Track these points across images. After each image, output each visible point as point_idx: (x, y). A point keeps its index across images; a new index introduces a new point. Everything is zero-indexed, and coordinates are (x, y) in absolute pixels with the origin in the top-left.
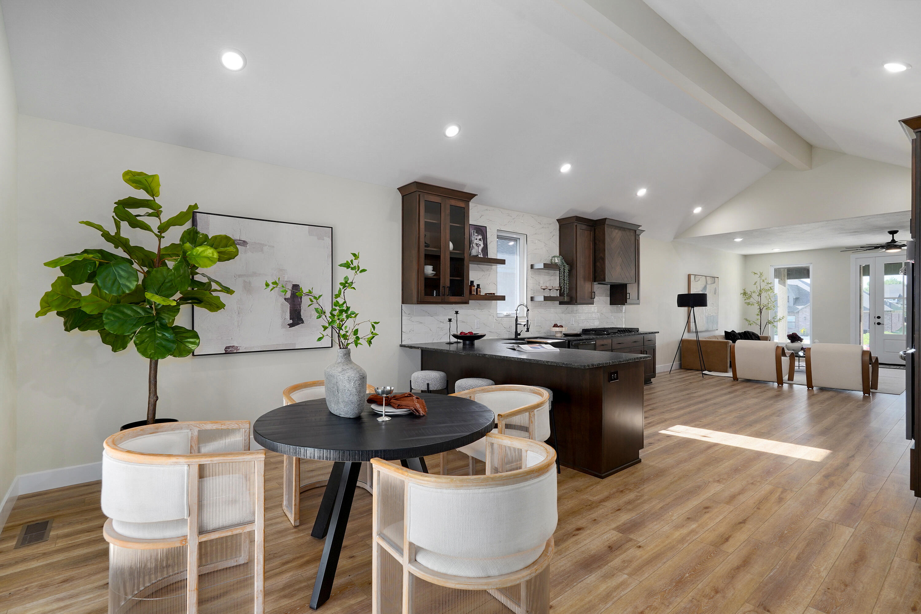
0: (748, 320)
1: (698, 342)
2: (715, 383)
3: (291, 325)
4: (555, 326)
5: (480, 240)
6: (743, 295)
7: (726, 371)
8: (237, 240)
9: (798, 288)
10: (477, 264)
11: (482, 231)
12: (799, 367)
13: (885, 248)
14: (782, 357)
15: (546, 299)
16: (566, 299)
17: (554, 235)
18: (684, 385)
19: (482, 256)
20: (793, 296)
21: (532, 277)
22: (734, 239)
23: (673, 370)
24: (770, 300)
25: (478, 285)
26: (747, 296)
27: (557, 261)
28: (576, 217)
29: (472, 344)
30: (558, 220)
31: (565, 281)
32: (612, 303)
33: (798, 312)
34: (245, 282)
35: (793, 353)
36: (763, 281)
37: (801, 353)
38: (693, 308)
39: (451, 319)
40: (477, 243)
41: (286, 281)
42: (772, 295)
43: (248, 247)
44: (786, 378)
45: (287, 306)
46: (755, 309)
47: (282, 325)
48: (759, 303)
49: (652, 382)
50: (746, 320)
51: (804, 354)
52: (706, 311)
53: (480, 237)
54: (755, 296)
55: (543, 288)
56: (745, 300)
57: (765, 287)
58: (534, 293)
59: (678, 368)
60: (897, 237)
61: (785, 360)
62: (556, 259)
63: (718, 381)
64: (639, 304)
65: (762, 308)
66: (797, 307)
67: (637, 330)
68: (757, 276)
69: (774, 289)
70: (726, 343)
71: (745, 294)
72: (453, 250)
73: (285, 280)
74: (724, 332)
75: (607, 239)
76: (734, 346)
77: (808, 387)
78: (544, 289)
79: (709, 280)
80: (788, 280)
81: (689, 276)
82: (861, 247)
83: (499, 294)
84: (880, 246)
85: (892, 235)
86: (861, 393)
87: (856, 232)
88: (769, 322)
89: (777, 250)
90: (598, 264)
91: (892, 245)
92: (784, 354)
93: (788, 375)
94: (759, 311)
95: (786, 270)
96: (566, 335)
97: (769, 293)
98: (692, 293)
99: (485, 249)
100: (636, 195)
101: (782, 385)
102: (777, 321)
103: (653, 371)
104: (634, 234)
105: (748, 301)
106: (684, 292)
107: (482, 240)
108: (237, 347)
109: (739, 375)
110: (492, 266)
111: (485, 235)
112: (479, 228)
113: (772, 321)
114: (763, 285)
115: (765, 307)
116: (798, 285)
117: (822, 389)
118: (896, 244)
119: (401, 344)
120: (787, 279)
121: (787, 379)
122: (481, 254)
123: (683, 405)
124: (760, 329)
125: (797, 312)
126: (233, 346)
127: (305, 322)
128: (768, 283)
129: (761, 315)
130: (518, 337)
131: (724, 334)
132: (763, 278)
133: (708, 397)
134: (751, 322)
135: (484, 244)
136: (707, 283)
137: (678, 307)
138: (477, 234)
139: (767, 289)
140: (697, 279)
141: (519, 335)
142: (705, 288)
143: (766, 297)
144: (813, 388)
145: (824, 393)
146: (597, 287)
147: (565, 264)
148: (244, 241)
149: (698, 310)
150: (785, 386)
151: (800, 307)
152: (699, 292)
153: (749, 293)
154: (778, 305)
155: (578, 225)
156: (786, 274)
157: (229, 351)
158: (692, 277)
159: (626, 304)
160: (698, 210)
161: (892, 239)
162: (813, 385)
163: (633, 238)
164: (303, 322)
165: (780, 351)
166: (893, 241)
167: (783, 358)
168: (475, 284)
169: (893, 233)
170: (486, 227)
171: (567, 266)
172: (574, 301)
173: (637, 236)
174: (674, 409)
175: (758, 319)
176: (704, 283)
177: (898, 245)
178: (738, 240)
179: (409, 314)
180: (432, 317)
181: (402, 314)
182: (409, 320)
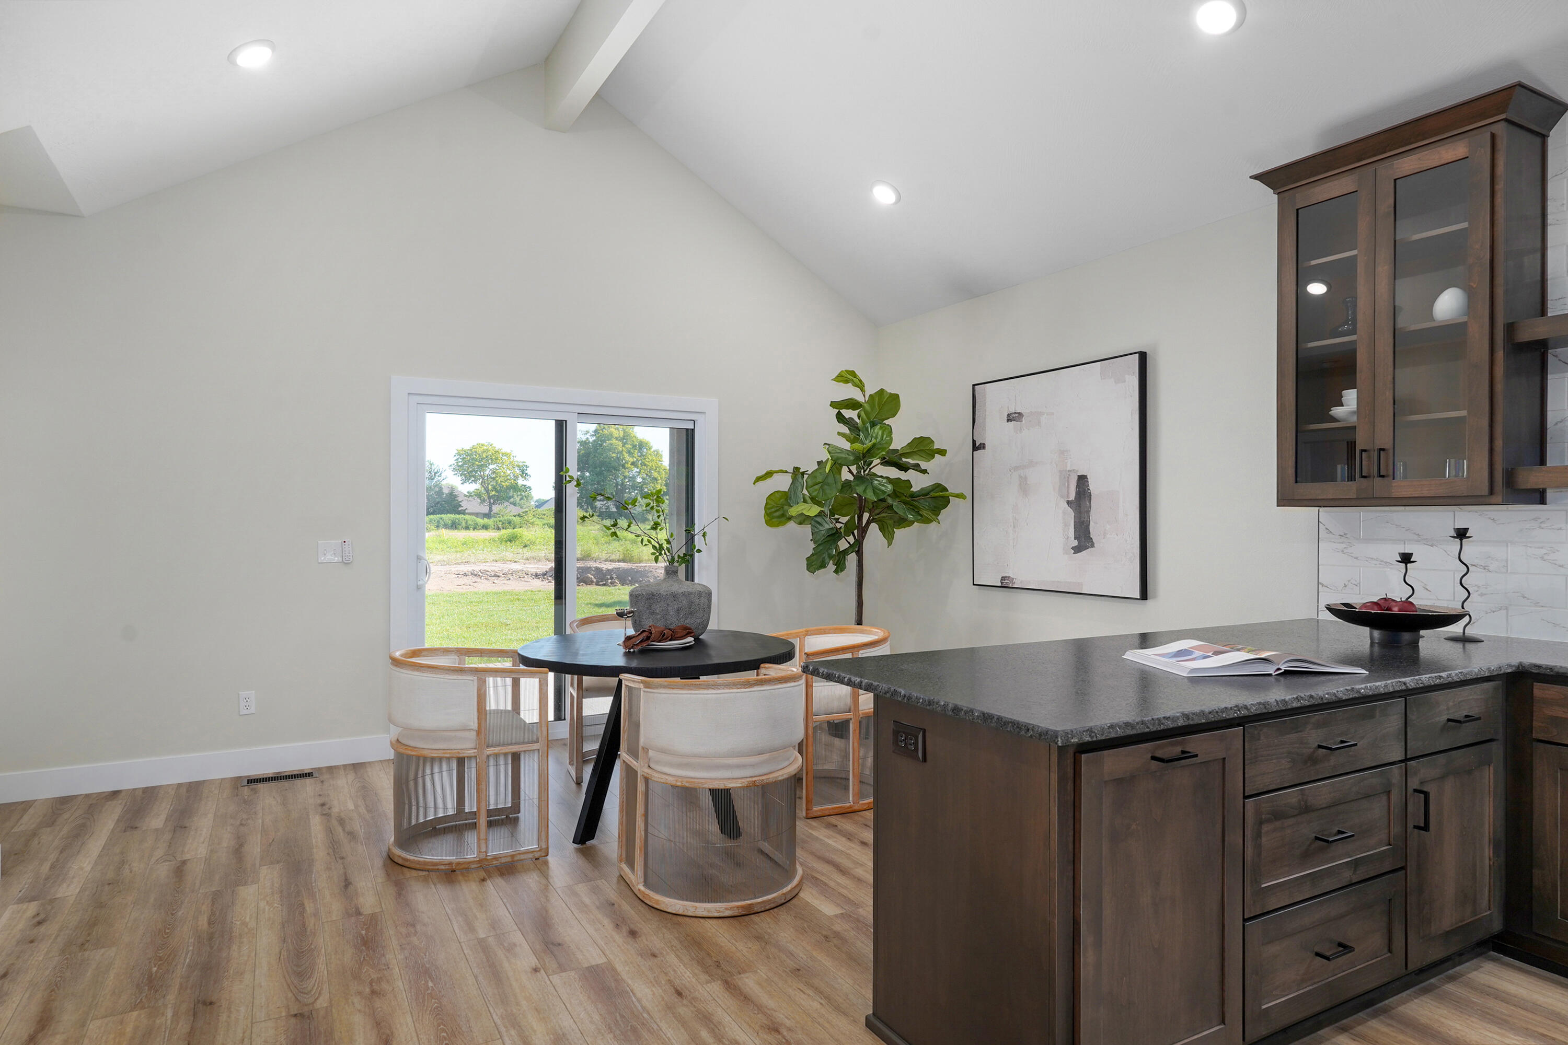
3: (1077, 550)
8: (1012, 413)
34: (1020, 477)
41: (1069, 471)
43: (1024, 422)
45: (1071, 513)
47: (1064, 549)
73: (1068, 468)
108: (1013, 579)
126: (1009, 577)
127: (1095, 545)
148: (1019, 413)
157: (1005, 585)
164: (1093, 546)
179: (1342, 534)
180: (1432, 546)
181: (1320, 536)
182: (1343, 551)
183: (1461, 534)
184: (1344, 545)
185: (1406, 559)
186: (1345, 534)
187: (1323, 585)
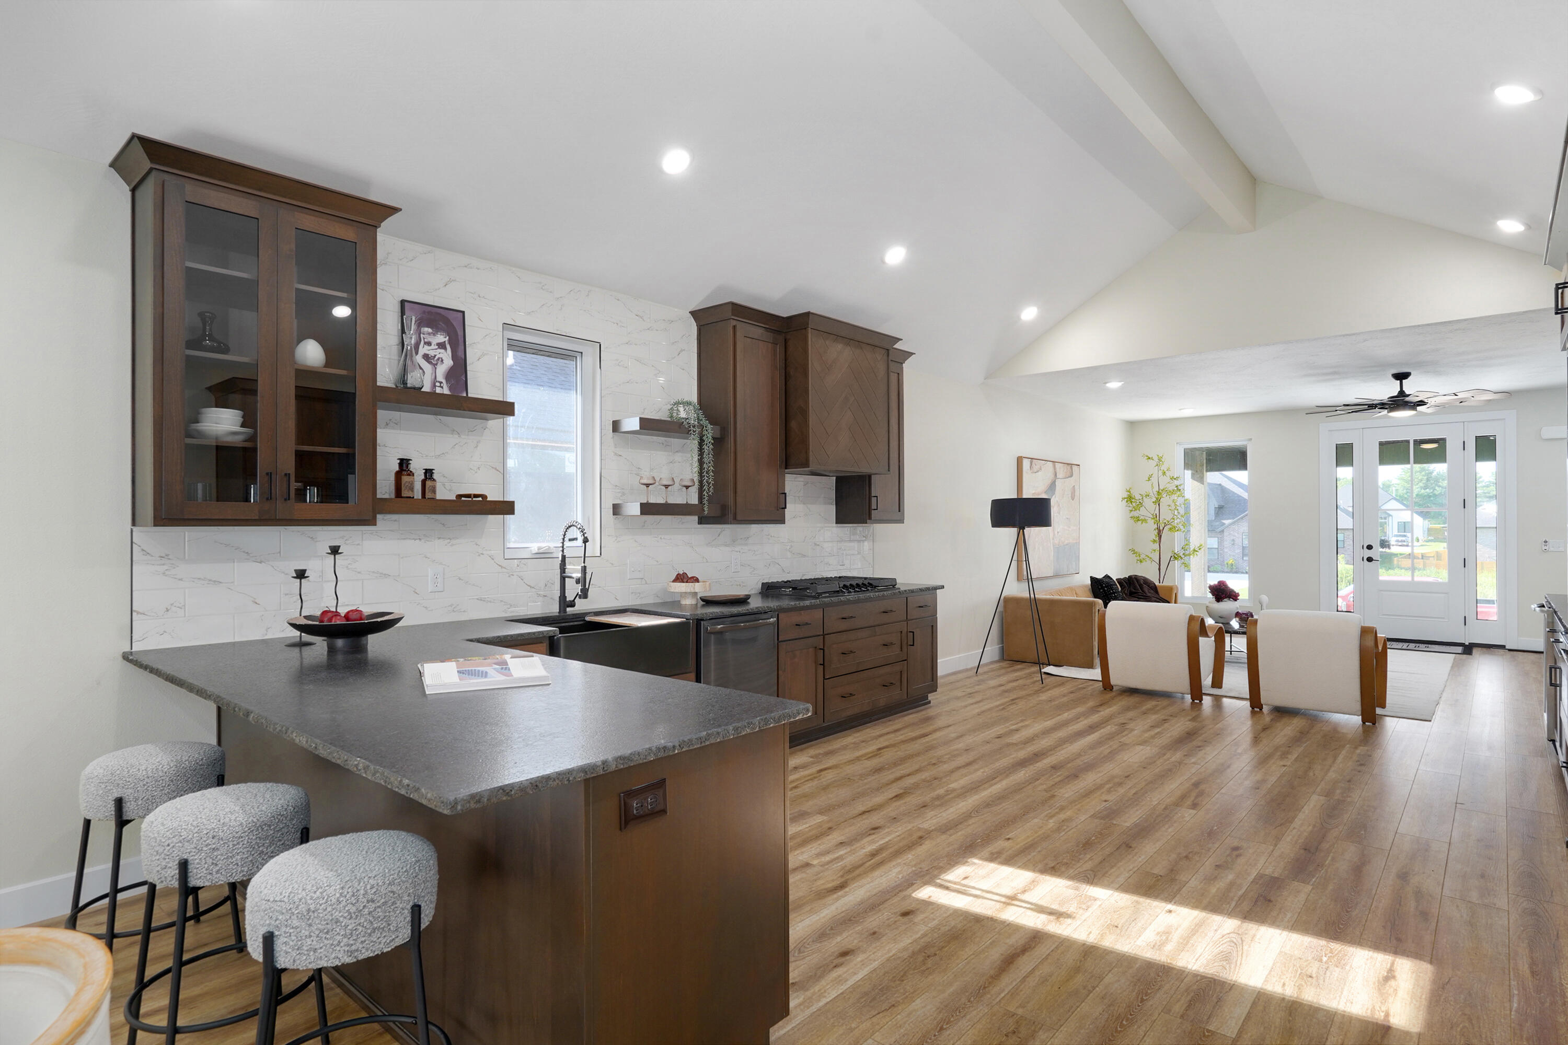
0: (1136, 553)
1: (1034, 603)
2: (1065, 699)
4: (681, 578)
5: (441, 346)
6: (1127, 501)
7: (1090, 666)
9: (1221, 489)
10: (435, 414)
11: (448, 322)
12: (1231, 652)
13: (1386, 408)
14: (1200, 638)
15: (648, 509)
16: (706, 509)
17: (682, 350)
18: (997, 706)
19: (446, 391)
20: (1215, 504)
21: (616, 454)
22: (1106, 383)
23: (987, 664)
24: (1176, 512)
25: (429, 473)
26: (1134, 504)
27: (683, 414)
28: (733, 305)
29: (359, 649)
30: (694, 314)
31: (705, 466)
32: (841, 519)
33: (1223, 531)
35: (1221, 628)
36: (1164, 473)
37: (1235, 624)
38: (1024, 529)
39: (304, 571)
40: (432, 353)
42: (1180, 501)
44: (1207, 680)
46: (1150, 528)
48: (1156, 517)
49: (929, 702)
50: (1133, 551)
51: (1241, 626)
52: (1054, 535)
53: (441, 338)
54: (1149, 503)
55: (645, 481)
56: (1131, 511)
57: (1167, 486)
58: (624, 494)
59: (997, 658)
60: (1410, 386)
61: (1206, 645)
62: (681, 409)
63: (1072, 693)
64: (901, 521)
65: (1161, 528)
66: (1224, 521)
67: (891, 584)
68: (1153, 463)
69: (1184, 489)
70: (1091, 605)
71: (1130, 499)
72: (325, 366)
74: (1089, 579)
75: (814, 365)
76: (1105, 611)
77: (1252, 706)
78: (648, 485)
79: (1061, 471)
80: (1208, 473)
81: (1020, 460)
82: (1344, 405)
83: (493, 496)
84: (1379, 404)
85: (1399, 381)
86: (1358, 719)
87: (1336, 373)
88: (1175, 557)
89: (1188, 412)
90: (793, 424)
91: (1401, 403)
92: (1203, 631)
93: (1211, 675)
94: (1156, 534)
95: (1205, 453)
96: (708, 602)
97: (1175, 497)
98: (1024, 497)
99: (459, 372)
100: (883, 262)
101: (1200, 701)
102: (1189, 555)
103: (929, 677)
104: (885, 357)
105: (1135, 514)
106: (1009, 493)
107: (448, 347)
109: (1114, 680)
110: (487, 419)
111: (460, 333)
112: (440, 314)
113: (1181, 554)
114: (1164, 482)
115: (1168, 527)
116: (1223, 484)
117: (1282, 712)
118: (1407, 399)
119: (128, 649)
120: (1207, 471)
121: (1210, 683)
122: (445, 385)
123: (979, 775)
124: (1159, 569)
125: (1220, 532)
128: (1172, 478)
129: (1160, 542)
130: (568, 609)
131: (1090, 582)
132: (1164, 468)
133: (1045, 743)
134: (1143, 556)
135: (454, 357)
136: (1056, 475)
137: (993, 527)
138: (430, 330)
139: (1170, 489)
140: (1035, 468)
141: (572, 604)
142: (1052, 487)
143: (1169, 506)
144: (1261, 709)
145: (1285, 720)
146: (794, 483)
147: (705, 422)
149: (1033, 533)
150: (1207, 701)
151: (1227, 522)
152: (1039, 494)
153: (1138, 497)
154: (1191, 522)
155: (739, 326)
156: (1205, 461)
158: (1026, 464)
159: (868, 521)
160: (1029, 314)
161: (1399, 390)
162: (1262, 703)
163: (881, 367)
165: (1197, 627)
166: (1402, 393)
167: (1202, 640)
168: (418, 467)
169: (1401, 377)
170: (463, 312)
171: (710, 426)
172: (731, 516)
173: (892, 365)
174: (954, 790)
175: (1154, 550)
176: (1050, 475)
177: (1412, 403)
178: (1114, 385)
179: (164, 555)
180: (261, 562)
181: (134, 559)
182: (164, 573)
183: (335, 551)
184: (166, 567)
185: (301, 575)
186: (167, 555)
187: (138, 613)
